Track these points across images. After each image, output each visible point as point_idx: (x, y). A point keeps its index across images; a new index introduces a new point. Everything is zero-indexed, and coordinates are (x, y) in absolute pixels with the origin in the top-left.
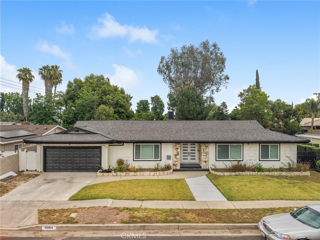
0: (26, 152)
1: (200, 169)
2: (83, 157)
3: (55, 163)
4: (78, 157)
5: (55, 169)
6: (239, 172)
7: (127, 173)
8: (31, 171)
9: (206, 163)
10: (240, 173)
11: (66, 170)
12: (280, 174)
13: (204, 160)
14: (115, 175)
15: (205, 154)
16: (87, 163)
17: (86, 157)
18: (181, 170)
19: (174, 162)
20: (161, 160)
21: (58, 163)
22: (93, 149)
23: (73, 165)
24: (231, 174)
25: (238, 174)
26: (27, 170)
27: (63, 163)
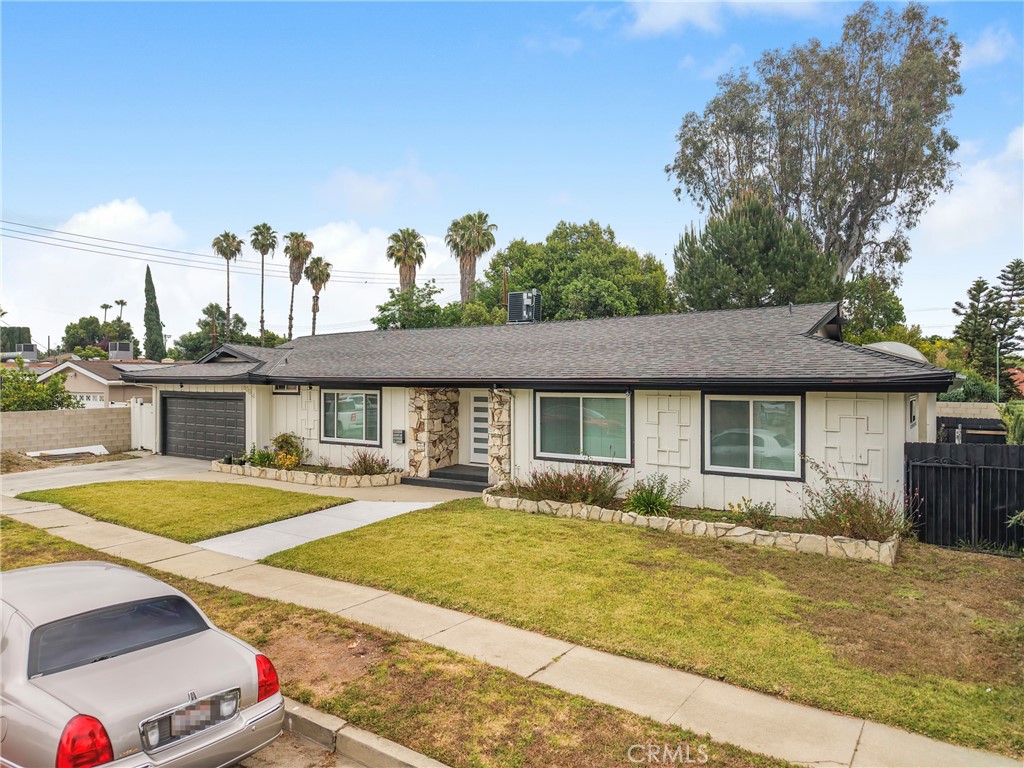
1: (485, 484)
6: (551, 502)
9: (501, 463)
10: (555, 505)
12: (721, 532)
13: (494, 451)
15: (497, 432)
18: (430, 481)
19: (412, 453)
20: (380, 446)
21: (183, 435)
22: (236, 402)
23: (205, 442)
24: (521, 507)
25: (547, 509)
26: (142, 448)
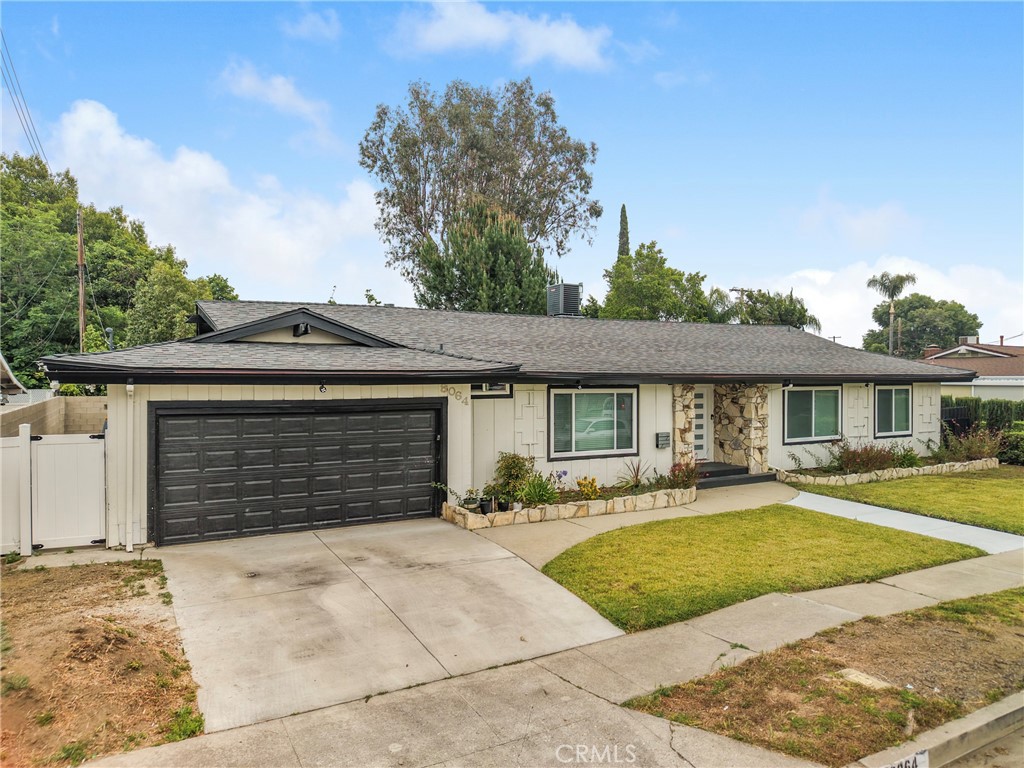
0: (33, 438)
1: (746, 475)
2: (358, 454)
3: (216, 493)
4: (332, 455)
5: (212, 526)
7: (580, 507)
8: (70, 550)
9: (761, 453)
11: (276, 525)
13: (757, 443)
14: (539, 519)
15: (759, 425)
16: (377, 480)
17: (374, 452)
19: (679, 456)
20: (637, 454)
21: (231, 492)
22: (406, 414)
23: (311, 495)
25: (876, 477)
26: (37, 549)
27: (257, 490)
